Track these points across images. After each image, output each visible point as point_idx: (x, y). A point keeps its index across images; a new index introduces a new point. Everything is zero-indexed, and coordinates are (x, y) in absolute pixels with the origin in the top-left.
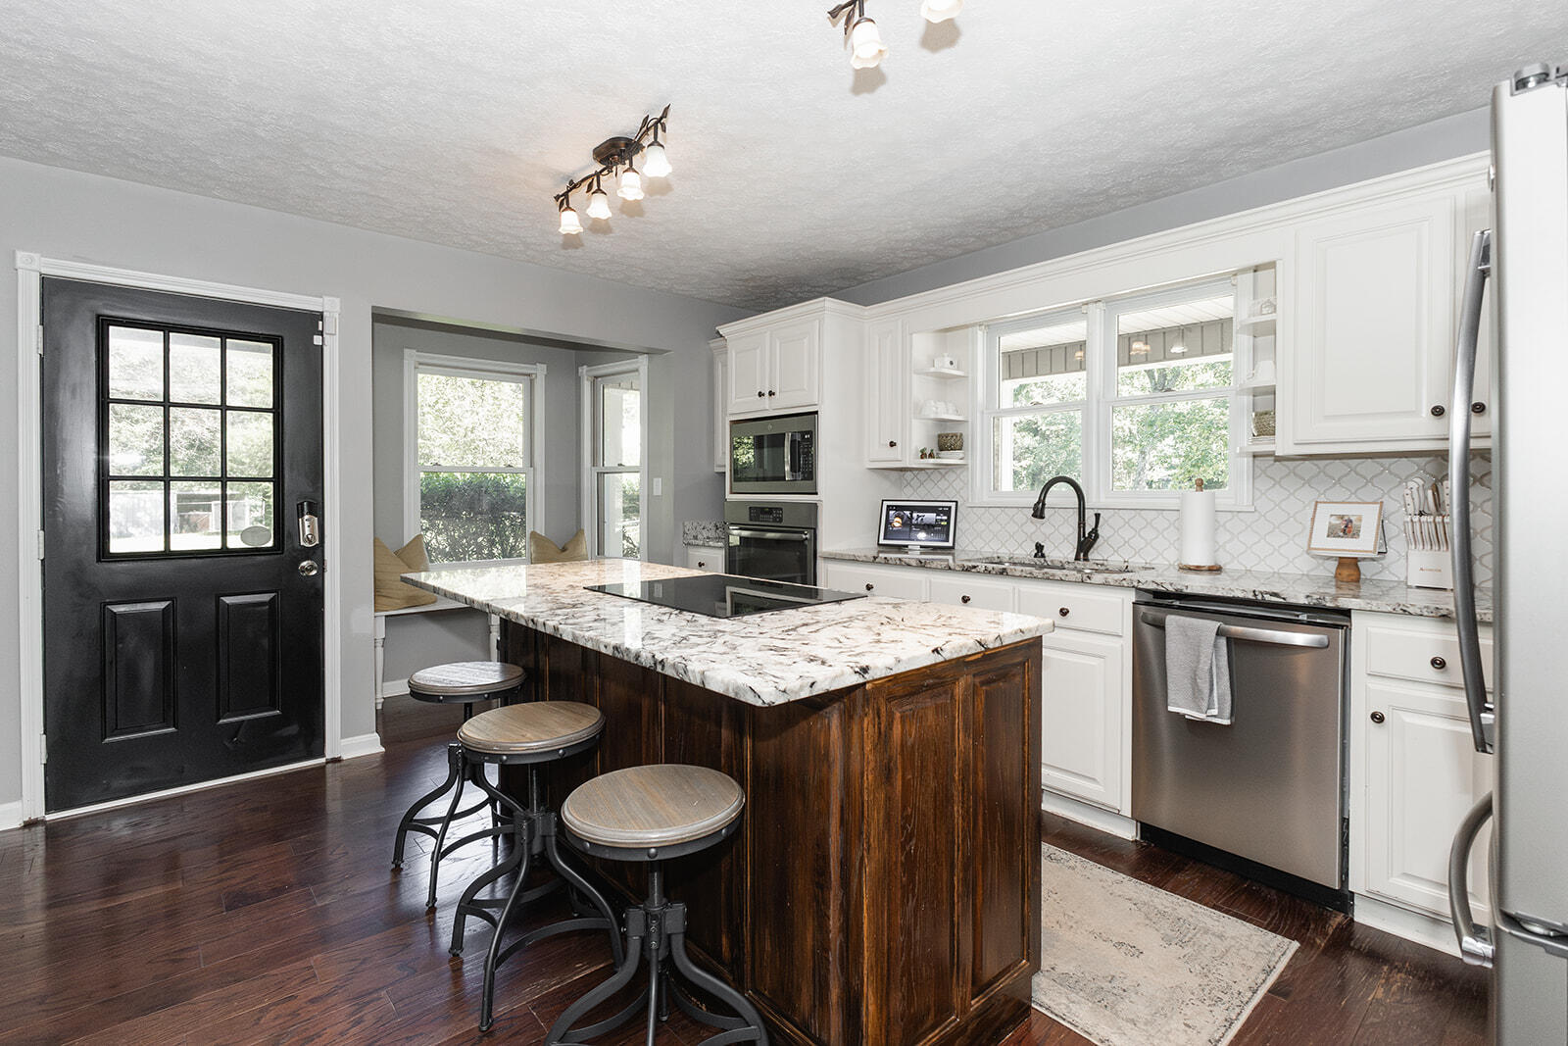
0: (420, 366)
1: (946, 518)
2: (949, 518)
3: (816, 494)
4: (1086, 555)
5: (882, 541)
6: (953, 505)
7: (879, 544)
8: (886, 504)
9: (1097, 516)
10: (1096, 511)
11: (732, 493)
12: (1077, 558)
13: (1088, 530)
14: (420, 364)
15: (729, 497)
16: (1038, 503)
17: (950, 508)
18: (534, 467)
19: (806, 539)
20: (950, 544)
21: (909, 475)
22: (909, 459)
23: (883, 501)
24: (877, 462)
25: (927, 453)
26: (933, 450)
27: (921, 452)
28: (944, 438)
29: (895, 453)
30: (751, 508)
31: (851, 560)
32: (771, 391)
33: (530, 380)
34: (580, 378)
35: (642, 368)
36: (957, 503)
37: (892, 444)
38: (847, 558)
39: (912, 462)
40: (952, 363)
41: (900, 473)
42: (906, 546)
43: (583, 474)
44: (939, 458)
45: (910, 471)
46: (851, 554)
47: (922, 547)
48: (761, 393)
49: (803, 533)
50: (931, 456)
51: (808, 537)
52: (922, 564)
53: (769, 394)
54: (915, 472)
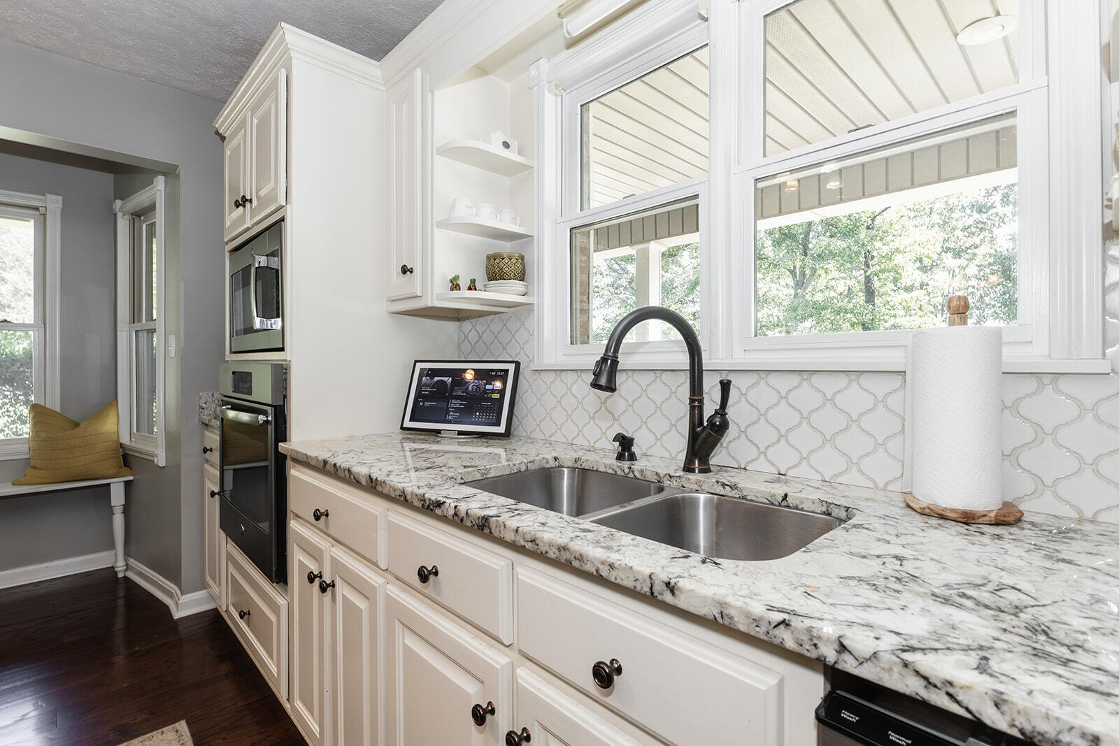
1: (500, 387)
2: (505, 384)
3: (282, 349)
4: (704, 461)
5: (407, 424)
6: (511, 367)
7: (402, 428)
8: (419, 366)
9: (725, 386)
10: (724, 377)
11: (232, 352)
12: (688, 468)
13: (709, 409)
15: (229, 356)
16: (604, 360)
17: (508, 372)
18: (45, 324)
19: (267, 422)
20: (501, 429)
21: (467, 325)
22: (437, 295)
23: (416, 362)
24: (389, 301)
25: (464, 283)
26: (475, 280)
27: (451, 282)
28: (495, 260)
29: (414, 284)
30: (234, 373)
31: (305, 462)
32: (244, 197)
33: (44, 215)
34: (115, 215)
35: (158, 193)
36: (518, 364)
37: (405, 270)
38: (300, 459)
39: (435, 298)
40: (506, 145)
41: (457, 323)
42: (439, 432)
43: (119, 333)
44: (485, 291)
45: (468, 319)
46: (304, 452)
47: (460, 433)
48: (237, 201)
49: (265, 413)
50: (470, 289)
51: (270, 419)
52: (374, 484)
53: (244, 202)
54: (473, 321)
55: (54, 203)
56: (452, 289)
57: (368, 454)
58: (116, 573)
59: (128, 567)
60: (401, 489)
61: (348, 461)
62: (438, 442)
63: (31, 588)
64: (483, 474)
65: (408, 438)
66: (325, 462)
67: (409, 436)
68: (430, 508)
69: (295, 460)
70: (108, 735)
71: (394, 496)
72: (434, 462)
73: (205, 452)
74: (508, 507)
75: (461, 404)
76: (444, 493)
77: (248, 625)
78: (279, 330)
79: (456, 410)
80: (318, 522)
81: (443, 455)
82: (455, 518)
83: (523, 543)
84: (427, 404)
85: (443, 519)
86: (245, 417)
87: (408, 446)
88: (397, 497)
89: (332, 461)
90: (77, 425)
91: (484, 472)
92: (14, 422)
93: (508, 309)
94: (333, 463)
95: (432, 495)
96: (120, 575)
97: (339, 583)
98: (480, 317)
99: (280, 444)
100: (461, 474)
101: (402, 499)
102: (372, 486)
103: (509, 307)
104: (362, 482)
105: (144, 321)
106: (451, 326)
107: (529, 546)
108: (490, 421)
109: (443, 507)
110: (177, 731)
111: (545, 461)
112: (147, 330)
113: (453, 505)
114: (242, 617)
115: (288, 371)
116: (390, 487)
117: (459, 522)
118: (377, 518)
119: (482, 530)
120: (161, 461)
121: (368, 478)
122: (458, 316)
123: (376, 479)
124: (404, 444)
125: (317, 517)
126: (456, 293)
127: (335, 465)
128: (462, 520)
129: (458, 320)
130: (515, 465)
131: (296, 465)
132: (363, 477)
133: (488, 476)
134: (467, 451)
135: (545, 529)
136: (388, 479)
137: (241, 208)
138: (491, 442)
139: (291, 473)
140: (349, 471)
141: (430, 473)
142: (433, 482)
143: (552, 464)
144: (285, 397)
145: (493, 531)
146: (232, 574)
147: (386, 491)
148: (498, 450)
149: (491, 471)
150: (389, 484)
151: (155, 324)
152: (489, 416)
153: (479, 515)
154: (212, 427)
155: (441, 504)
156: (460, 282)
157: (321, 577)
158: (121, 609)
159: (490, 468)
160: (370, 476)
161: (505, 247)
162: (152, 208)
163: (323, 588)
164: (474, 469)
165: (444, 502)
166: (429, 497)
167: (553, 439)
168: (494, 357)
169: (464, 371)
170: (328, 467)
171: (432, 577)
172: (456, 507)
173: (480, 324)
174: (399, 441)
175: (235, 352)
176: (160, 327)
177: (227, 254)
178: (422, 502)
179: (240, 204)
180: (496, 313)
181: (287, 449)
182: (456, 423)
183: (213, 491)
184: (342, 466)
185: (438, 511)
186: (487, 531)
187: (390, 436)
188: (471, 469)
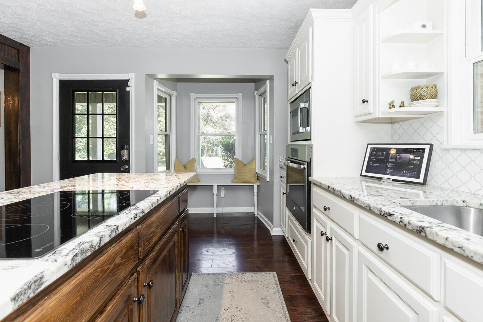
0: (197, 99)
1: (419, 158)
2: (422, 158)
3: (310, 140)
5: (364, 173)
6: (427, 148)
7: (361, 175)
8: (370, 146)
14: (196, 98)
15: (289, 143)
17: (423, 150)
18: (238, 133)
19: (304, 168)
20: (421, 180)
21: (396, 126)
22: (381, 112)
23: (368, 144)
24: (355, 117)
25: (397, 104)
26: (403, 102)
27: (390, 104)
28: (417, 89)
29: (369, 108)
30: (291, 149)
31: (320, 186)
32: (295, 82)
33: (238, 99)
34: (255, 96)
35: (267, 86)
36: (431, 146)
37: (364, 101)
38: (318, 184)
39: (380, 113)
40: (424, 26)
41: (391, 125)
42: (381, 178)
43: (256, 136)
44: (410, 107)
45: (397, 123)
46: (320, 182)
47: (394, 180)
48: (293, 84)
49: (303, 165)
50: (401, 106)
51: (305, 167)
52: (353, 200)
53: (295, 84)
54: (401, 123)
55: (240, 95)
56: (390, 108)
57: (347, 185)
58: (255, 215)
59: (258, 214)
60: (368, 204)
61: (339, 188)
62: (382, 184)
63: (234, 214)
64: (412, 203)
65: (365, 180)
66: (329, 187)
67: (365, 179)
68: (385, 216)
69: (315, 184)
70: (255, 268)
71: (363, 206)
72: (382, 193)
73: (281, 178)
74: (436, 224)
75: (394, 166)
76: (393, 210)
77: (296, 245)
78: (309, 132)
79: (391, 169)
80: (325, 211)
81: (386, 190)
82: (401, 223)
83: (452, 247)
84: (375, 165)
85: (393, 223)
86: (295, 166)
87: (364, 184)
88: (365, 207)
89: (332, 186)
90: (245, 165)
91: (413, 202)
92: (230, 163)
93: (425, 115)
94: (332, 188)
95: (386, 209)
96: (256, 216)
97: (334, 239)
98: (405, 121)
99: (309, 177)
100: (399, 201)
101: (368, 208)
102: (352, 200)
103: (425, 114)
104: (346, 198)
105: (263, 131)
106: (388, 127)
107: (456, 250)
108: (413, 176)
109: (393, 216)
110: (274, 275)
111: (456, 202)
112: (264, 134)
113: (400, 217)
114: (294, 241)
115: (312, 148)
116: (362, 202)
117: (404, 226)
118: (354, 215)
119: (420, 233)
120: (268, 179)
121: (350, 196)
122: (392, 121)
123: (354, 197)
124: (362, 183)
125: (325, 209)
126: (393, 110)
127: (333, 188)
128: (405, 225)
129: (391, 123)
130: (433, 201)
131: (315, 187)
132: (347, 195)
133: (415, 205)
134: (400, 190)
135: (468, 242)
136: (359, 198)
137: (294, 86)
138: (414, 187)
139: (314, 189)
140: (340, 192)
141: (381, 198)
142: (384, 203)
143: (461, 204)
144: (311, 159)
145: (428, 235)
146: (290, 224)
147: (359, 203)
148: (418, 191)
149: (417, 202)
150: (361, 201)
151: (266, 132)
152: (412, 173)
153: (418, 225)
154: (283, 169)
155: (392, 215)
156: (395, 104)
157: (326, 234)
158: (256, 227)
159: (417, 201)
160: (350, 195)
161: (423, 82)
162: (265, 92)
163: (328, 239)
164: (407, 199)
165: (393, 214)
166: (384, 210)
167: (458, 189)
168: (415, 142)
169: (390, 149)
170: (330, 189)
171: (385, 250)
172: (401, 218)
173: (405, 125)
174: (360, 181)
175: (291, 141)
176: (268, 133)
177: (289, 105)
178: (380, 212)
179: (294, 85)
180: (416, 118)
181: (312, 180)
182: (391, 175)
183: (284, 192)
184: (337, 190)
185: (389, 218)
186: (423, 234)
187: (356, 178)
188: (405, 199)
